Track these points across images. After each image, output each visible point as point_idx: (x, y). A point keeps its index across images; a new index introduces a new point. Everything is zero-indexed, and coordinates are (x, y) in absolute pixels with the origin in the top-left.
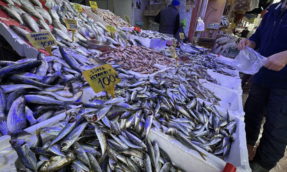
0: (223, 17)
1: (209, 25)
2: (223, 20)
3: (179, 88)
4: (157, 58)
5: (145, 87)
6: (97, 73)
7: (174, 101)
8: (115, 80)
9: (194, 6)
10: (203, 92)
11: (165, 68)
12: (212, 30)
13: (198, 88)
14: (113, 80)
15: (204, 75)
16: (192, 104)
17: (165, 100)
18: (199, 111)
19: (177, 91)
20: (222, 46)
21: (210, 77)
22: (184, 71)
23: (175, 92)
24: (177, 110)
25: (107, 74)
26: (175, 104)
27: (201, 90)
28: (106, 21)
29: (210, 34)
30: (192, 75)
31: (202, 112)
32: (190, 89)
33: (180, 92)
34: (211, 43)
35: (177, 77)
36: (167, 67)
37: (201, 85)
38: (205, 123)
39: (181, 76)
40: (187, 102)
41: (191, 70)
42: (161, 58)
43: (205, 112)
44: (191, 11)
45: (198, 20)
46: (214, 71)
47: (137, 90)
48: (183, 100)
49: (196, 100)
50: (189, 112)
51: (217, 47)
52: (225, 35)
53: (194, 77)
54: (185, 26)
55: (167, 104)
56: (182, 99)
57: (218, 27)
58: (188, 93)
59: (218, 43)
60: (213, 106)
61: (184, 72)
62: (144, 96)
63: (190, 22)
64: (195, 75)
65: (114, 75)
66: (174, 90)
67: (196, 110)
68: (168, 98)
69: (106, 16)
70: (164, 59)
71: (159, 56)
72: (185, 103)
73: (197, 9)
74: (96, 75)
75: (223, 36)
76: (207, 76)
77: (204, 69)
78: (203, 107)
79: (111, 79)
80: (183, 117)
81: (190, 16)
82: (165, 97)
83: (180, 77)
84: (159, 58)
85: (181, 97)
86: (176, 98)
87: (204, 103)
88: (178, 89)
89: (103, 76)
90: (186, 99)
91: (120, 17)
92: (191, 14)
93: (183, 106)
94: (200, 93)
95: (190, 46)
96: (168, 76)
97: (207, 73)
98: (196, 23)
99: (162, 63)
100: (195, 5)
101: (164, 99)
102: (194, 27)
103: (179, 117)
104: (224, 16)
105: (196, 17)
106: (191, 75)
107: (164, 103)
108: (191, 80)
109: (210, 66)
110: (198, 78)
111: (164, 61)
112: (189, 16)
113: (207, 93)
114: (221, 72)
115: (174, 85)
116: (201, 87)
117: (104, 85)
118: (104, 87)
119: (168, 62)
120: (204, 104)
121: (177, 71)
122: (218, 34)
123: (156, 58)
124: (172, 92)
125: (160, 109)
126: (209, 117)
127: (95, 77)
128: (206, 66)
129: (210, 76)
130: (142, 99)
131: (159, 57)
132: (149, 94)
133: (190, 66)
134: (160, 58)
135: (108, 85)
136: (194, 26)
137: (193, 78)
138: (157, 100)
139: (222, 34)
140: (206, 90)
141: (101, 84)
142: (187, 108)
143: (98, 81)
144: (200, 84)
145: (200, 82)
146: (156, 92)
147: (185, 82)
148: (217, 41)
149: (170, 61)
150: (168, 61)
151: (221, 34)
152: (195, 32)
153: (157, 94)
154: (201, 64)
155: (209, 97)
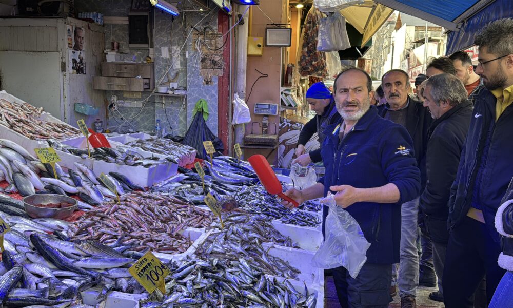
0: (282, 89)
1: (259, 106)
2: (284, 95)
3: (240, 265)
4: (178, 212)
5: (197, 274)
6: (142, 268)
7: (238, 285)
8: (163, 273)
9: (220, 73)
10: (272, 265)
11: (201, 234)
12: (266, 118)
13: (264, 259)
14: (160, 273)
15: (270, 234)
16: (261, 283)
17: (227, 287)
18: (270, 291)
19: (239, 270)
20: (293, 149)
21: (279, 235)
22: (237, 233)
23: (235, 272)
24: (244, 297)
25: (151, 266)
26: (240, 289)
27: (269, 261)
28: (19, 129)
29: (265, 126)
30: (251, 239)
31: (275, 291)
32: (253, 264)
33: (242, 272)
34: (269, 147)
35: (229, 247)
36: (205, 232)
37: (267, 253)
38: (281, 304)
39: (233, 243)
40: (254, 283)
41: (247, 231)
42: (185, 211)
43: (279, 291)
44: (216, 83)
45: (235, 101)
46: (283, 222)
47: (190, 280)
48: (248, 281)
49: (265, 277)
50: (259, 296)
51: (285, 153)
52: (294, 125)
53: (253, 241)
54: (208, 114)
55: (230, 290)
56: (247, 279)
57: (278, 112)
58: (253, 270)
59: (283, 143)
60: (287, 281)
61: (236, 236)
62: (201, 286)
63: (217, 105)
64: (255, 237)
65: (160, 266)
66: (234, 269)
67: (267, 291)
68: (229, 282)
69: (11, 115)
70: (193, 213)
71: (179, 208)
72: (251, 285)
73: (227, 79)
74: (142, 271)
75: (292, 129)
76: (274, 234)
77: (266, 221)
78: (275, 285)
79: (158, 272)
80: (253, 304)
81: (216, 92)
82: (225, 282)
83: (233, 246)
84: (180, 212)
85: (245, 277)
86: (240, 281)
87: (274, 279)
88: (238, 267)
89: (149, 270)
90: (252, 278)
91: (43, 110)
92: (217, 89)
93: (250, 289)
94: (268, 267)
95: (229, 164)
96: (215, 249)
97: (273, 228)
98: (230, 108)
99: (189, 221)
100: (222, 70)
101: (224, 285)
102: (228, 116)
103: (248, 306)
104: (285, 88)
105: (229, 94)
106: (249, 238)
107: (227, 291)
108: (250, 248)
109: (276, 213)
110: (261, 242)
111: (192, 217)
112: (214, 92)
113: (278, 265)
114: (294, 221)
115: (232, 263)
116: (267, 255)
117: (154, 281)
118: (154, 284)
119: (201, 217)
120: (275, 281)
121: (226, 236)
122: (280, 125)
123: (175, 214)
124: (231, 273)
125: (225, 299)
126: (284, 297)
127: (142, 273)
128: (268, 215)
129: (278, 233)
130: (200, 290)
131: (180, 210)
132: (205, 281)
133: (243, 222)
134: (184, 213)
135: (158, 280)
136: (228, 113)
137: (253, 243)
138: (216, 288)
139: (289, 124)
140: (276, 259)
141: (150, 281)
142: (255, 291)
143: (146, 277)
144: (265, 251)
145: (265, 249)
146: (213, 278)
147: (242, 253)
148: (281, 141)
149: (204, 216)
150: (201, 215)
151: (286, 124)
152: (233, 125)
153: (214, 281)
154: (260, 212)
155: (282, 271)
